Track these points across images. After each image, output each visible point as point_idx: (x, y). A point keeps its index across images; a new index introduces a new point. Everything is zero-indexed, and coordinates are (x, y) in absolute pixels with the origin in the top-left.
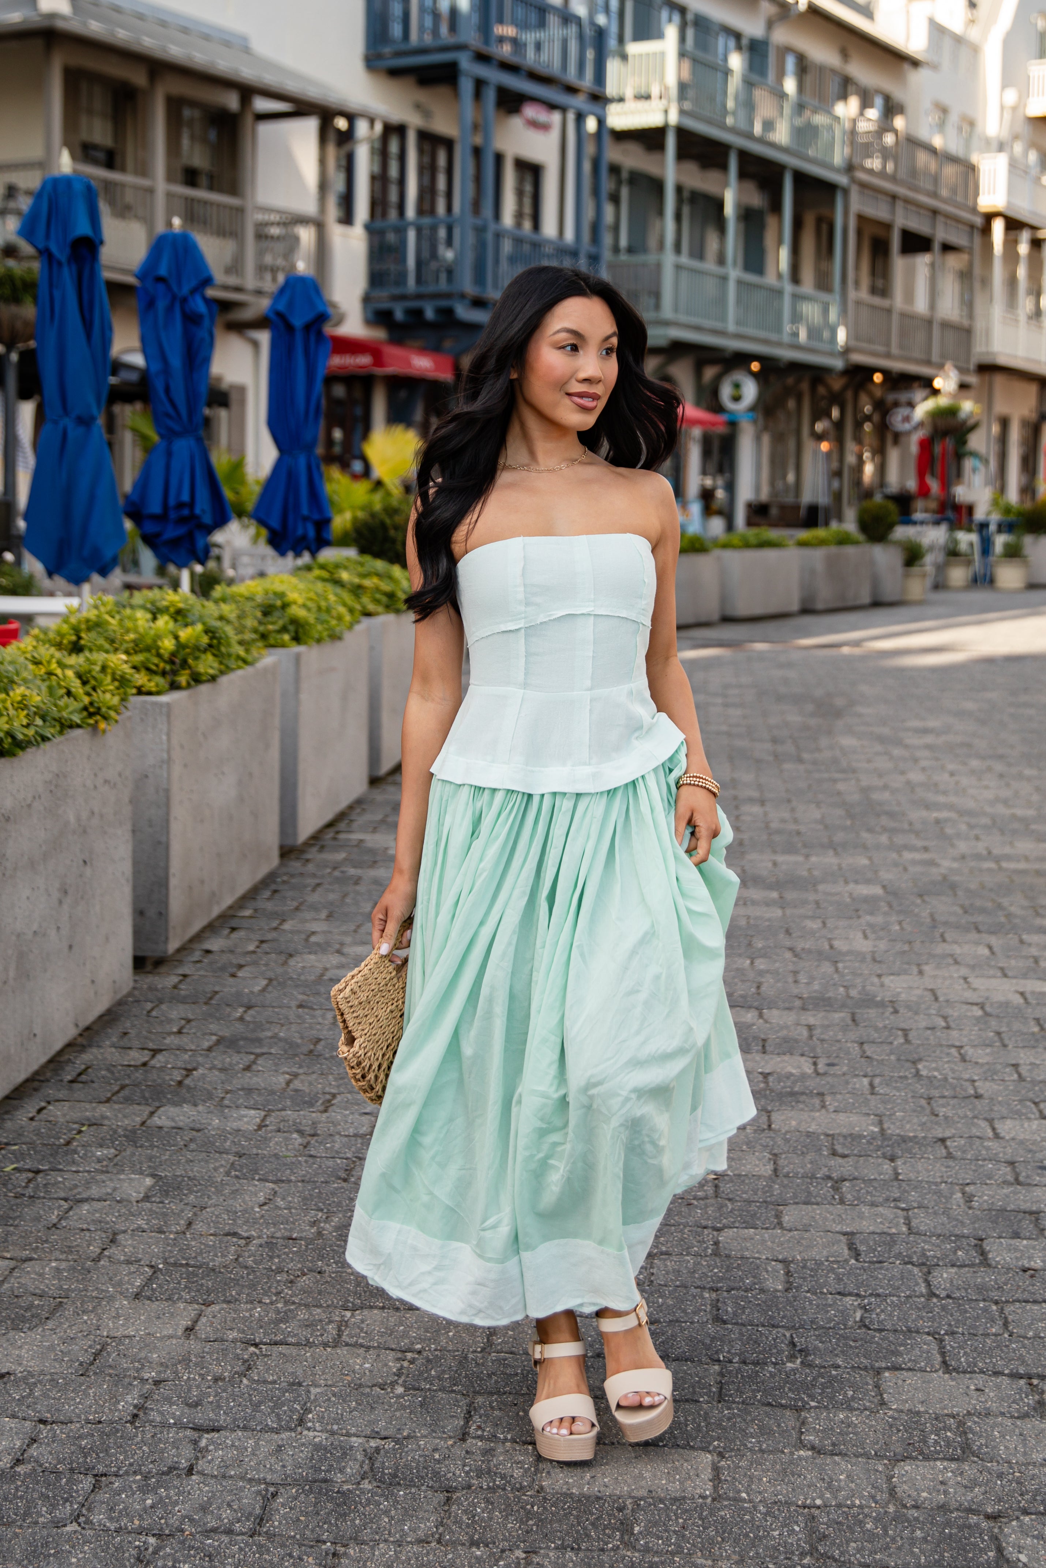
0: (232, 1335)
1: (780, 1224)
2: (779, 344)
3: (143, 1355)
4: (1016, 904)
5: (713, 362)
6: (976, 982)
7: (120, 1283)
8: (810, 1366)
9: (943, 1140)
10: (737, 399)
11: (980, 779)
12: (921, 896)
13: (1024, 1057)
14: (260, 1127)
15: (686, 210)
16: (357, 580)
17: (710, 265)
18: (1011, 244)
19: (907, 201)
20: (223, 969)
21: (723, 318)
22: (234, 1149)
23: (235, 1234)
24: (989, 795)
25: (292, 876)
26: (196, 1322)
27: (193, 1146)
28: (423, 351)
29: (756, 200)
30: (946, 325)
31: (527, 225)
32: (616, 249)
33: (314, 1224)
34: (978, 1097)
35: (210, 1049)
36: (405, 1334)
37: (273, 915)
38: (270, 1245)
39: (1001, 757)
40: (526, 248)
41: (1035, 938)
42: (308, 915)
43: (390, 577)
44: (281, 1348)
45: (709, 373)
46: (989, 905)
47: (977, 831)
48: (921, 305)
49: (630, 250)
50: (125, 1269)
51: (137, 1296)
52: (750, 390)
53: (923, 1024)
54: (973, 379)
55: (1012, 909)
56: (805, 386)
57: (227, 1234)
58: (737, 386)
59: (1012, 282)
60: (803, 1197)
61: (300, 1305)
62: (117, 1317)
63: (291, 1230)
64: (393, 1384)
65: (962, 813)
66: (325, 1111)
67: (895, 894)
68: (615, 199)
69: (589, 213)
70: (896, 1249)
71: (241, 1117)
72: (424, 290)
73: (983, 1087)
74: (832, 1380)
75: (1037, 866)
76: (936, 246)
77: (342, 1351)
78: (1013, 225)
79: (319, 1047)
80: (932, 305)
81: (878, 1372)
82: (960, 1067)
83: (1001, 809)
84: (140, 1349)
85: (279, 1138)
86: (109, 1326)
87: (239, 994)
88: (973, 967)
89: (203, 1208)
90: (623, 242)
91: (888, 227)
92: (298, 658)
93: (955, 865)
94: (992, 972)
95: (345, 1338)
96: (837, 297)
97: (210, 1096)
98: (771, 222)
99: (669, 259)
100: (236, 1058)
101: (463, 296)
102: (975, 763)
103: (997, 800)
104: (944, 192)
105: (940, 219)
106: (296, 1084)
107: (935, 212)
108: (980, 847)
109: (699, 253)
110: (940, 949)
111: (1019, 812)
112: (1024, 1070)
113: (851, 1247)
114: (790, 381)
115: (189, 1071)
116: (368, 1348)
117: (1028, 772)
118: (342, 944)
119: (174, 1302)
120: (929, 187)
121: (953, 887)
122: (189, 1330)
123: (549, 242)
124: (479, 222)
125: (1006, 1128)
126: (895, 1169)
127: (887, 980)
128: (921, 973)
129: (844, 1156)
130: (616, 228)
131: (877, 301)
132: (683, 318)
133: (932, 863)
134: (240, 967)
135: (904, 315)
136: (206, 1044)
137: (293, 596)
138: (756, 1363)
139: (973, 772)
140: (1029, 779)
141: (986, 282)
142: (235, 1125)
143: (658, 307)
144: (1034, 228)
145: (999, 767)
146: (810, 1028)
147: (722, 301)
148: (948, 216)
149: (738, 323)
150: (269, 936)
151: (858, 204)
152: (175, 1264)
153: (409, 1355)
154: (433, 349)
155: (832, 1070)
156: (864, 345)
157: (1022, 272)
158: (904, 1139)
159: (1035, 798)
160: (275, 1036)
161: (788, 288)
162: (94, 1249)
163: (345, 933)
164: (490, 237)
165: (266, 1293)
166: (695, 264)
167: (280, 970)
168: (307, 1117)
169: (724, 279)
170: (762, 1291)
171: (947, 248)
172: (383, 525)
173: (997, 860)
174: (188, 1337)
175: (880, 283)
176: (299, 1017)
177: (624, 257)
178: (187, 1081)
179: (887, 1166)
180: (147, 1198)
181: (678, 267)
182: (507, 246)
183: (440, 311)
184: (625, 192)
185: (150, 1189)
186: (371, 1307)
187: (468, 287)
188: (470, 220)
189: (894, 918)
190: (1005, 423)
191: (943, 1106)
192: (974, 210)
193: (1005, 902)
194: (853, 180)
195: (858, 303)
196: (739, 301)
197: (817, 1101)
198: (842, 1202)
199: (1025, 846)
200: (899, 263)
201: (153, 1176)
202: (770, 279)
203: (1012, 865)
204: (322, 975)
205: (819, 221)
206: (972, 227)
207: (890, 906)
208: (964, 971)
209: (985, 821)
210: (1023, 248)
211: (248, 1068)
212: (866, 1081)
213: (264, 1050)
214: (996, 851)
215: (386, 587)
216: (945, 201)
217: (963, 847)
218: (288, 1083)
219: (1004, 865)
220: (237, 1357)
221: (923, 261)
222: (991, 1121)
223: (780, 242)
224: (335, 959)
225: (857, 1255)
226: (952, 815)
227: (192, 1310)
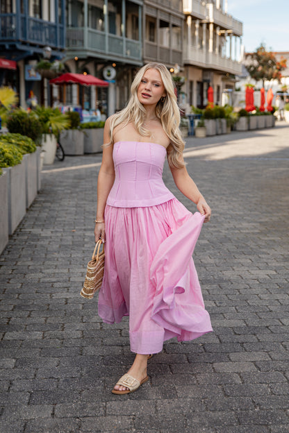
0: (69, 415)
1: (230, 359)
2: (123, 58)
3: (41, 425)
4: (252, 245)
5: (100, 63)
6: (252, 272)
7: (20, 400)
8: (262, 409)
9: (267, 327)
10: (109, 76)
11: (221, 202)
12: (221, 243)
13: (279, 297)
14: (43, 338)
15: (90, 12)
16: (18, 143)
17: (98, 31)
18: (193, 25)
19: (162, 10)
20: (3, 280)
21: (104, 49)
22: (39, 346)
23: (53, 378)
24: (226, 207)
25: (12, 245)
26: (54, 411)
27: (23, 346)
28: (5, 59)
29: (113, 9)
30: (174, 51)
31: (38, 16)
32: (68, 25)
33: (78, 371)
34: (271, 311)
35: (13, 310)
36: (127, 410)
37: (12, 260)
38: (66, 380)
39: (224, 194)
40: (38, 24)
41: (263, 256)
42: (25, 259)
43: (27, 141)
44: (88, 418)
45: (99, 67)
46: (244, 245)
47: (227, 220)
48: (166, 44)
49: (72, 26)
50: (20, 394)
51: (29, 403)
52: (113, 73)
53: (243, 287)
54: (183, 69)
55: (251, 246)
56: (130, 71)
57: (50, 378)
58: (109, 71)
59: (193, 36)
60: (233, 350)
61: (87, 402)
62: (25, 412)
63: (72, 374)
64: (131, 428)
65: (221, 214)
66: (63, 330)
67: (212, 242)
68: (67, 9)
69: (59, 13)
70: (271, 366)
71: (36, 335)
72: (5, 38)
73: (272, 308)
74: (272, 414)
75: (252, 231)
76: (170, 25)
77: (109, 417)
78: (194, 18)
79: (50, 307)
80: (170, 45)
81: (285, 410)
82: (261, 301)
83: (231, 212)
84: (40, 423)
85: (52, 341)
86: (25, 416)
87: (13, 289)
88: (248, 267)
89: (37, 369)
90: (70, 23)
91: (155, 19)
92: (10, 171)
93: (226, 232)
94: (255, 268)
95: (107, 412)
96: (140, 42)
97: (21, 328)
98: (118, 17)
99: (86, 29)
100: (23, 313)
101: (19, 41)
102: (216, 197)
103: (229, 209)
104: (173, 8)
105: (172, 16)
106: (48, 321)
107: (170, 14)
108: (231, 225)
109: (95, 26)
110: (235, 261)
111: (238, 213)
112: (281, 301)
113: (256, 366)
114: (125, 70)
115: (9, 319)
116: (117, 416)
117: (234, 199)
118: (41, 269)
119: (43, 405)
120: (168, 6)
121: (230, 239)
122: (53, 414)
123: (45, 23)
124: (23, 15)
125: (284, 321)
126: (257, 338)
127: (224, 272)
128: (233, 269)
129: (239, 335)
130: (67, 18)
131: (152, 43)
132: (90, 49)
133: (219, 231)
134: (10, 279)
135: (161, 48)
136: (11, 309)
137: (5, 150)
138: (246, 410)
139: (217, 200)
140: (235, 201)
141: (186, 37)
142: (35, 337)
143: (83, 45)
144: (200, 19)
145: (225, 198)
146: (208, 290)
147: (104, 43)
148: (174, 15)
149: (110, 50)
150: (15, 267)
151: (146, 11)
152: (37, 391)
153: (132, 417)
154: (8, 59)
155: (222, 305)
156: (149, 58)
157: (197, 33)
158: (256, 328)
159: (240, 208)
160: (33, 304)
161: (124, 39)
162: (6, 387)
163: (40, 265)
164: (27, 21)
165: (73, 398)
166: (93, 30)
167: (24, 280)
168: (59, 332)
169: (104, 36)
170: (236, 384)
171: (174, 26)
172: (18, 122)
173: (239, 229)
174: (53, 417)
175: (152, 37)
176: (38, 296)
177: (70, 28)
178: (10, 322)
179: (254, 337)
180: (16, 367)
181: (89, 31)
182: (32, 24)
183: (10, 46)
184: (70, 6)
185: (15, 363)
186: (111, 400)
187: (21, 38)
188: (20, 15)
189: (216, 251)
190: (191, 83)
191: (262, 315)
192: (182, 13)
193: (248, 243)
194: (144, 3)
195: (147, 44)
196: (109, 44)
197: (221, 316)
198: (246, 350)
199: (245, 224)
200: (159, 30)
201: (15, 358)
202: (118, 35)
203: (244, 231)
204: (39, 281)
205: (133, 16)
206: (181, 19)
207: (213, 246)
208: (247, 268)
209: (229, 216)
210: (197, 26)
211: (29, 316)
212: (234, 308)
213: (32, 309)
214: (237, 227)
215: (27, 144)
216: (173, 10)
217: (226, 225)
218: (46, 321)
219: (242, 231)
220: (74, 423)
221: (166, 30)
222: (279, 319)
223: (121, 23)
224: (41, 275)
225: (260, 369)
226: (218, 215)
227: (51, 407)
